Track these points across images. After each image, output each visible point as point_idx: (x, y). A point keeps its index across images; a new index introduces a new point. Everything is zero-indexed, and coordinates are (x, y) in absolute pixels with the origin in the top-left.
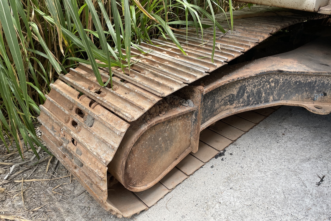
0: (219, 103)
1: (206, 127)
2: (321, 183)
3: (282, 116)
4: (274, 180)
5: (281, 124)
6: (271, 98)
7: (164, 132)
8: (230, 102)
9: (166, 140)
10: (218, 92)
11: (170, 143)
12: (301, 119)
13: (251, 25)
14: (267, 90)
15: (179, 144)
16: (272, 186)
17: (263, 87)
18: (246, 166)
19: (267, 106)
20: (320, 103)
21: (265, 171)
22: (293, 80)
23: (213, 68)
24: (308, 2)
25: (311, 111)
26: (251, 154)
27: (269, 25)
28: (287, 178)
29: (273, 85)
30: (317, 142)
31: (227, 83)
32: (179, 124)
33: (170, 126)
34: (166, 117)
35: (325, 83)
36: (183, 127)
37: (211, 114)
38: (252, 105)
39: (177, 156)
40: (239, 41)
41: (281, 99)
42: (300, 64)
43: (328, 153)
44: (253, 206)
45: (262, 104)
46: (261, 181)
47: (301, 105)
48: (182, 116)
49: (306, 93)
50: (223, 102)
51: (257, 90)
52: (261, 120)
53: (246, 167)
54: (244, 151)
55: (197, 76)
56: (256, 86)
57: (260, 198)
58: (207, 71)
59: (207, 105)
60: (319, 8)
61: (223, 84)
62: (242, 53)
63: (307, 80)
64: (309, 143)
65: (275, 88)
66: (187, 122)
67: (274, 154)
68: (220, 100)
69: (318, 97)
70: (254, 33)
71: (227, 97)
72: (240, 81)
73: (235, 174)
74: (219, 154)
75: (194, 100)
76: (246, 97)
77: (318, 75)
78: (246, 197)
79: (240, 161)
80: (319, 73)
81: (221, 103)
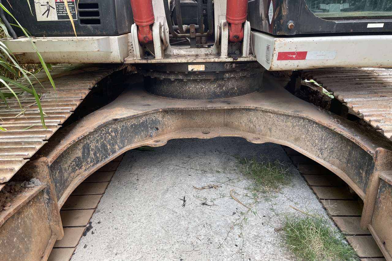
0: (67, 171)
1: (64, 203)
2: (185, 203)
3: (129, 165)
4: (150, 222)
5: (131, 172)
6: (117, 147)
7: (17, 229)
8: (78, 167)
9: (22, 238)
10: (62, 160)
11: (28, 240)
12: (145, 160)
13: (64, 85)
14: (110, 141)
15: (39, 237)
16: (151, 229)
17: (105, 140)
18: (119, 225)
19: (116, 156)
20: (157, 137)
21: (139, 219)
22: (129, 125)
23: (48, 134)
24: (114, 55)
25: (154, 146)
26: (118, 212)
27: (83, 82)
28: (159, 214)
29: (113, 134)
30: (166, 174)
31: (69, 146)
32: (32, 211)
33: (22, 219)
34: (15, 208)
35: (153, 120)
36: (37, 214)
37: (63, 187)
38: (101, 160)
39: (42, 253)
40: (61, 101)
41: (125, 145)
42: (128, 110)
43: (178, 178)
44: (145, 256)
45: (111, 156)
46: (140, 230)
47: (143, 144)
48: (32, 200)
49: (143, 132)
50: (70, 169)
51: (101, 144)
52: (111, 176)
53: (120, 227)
54: (110, 213)
55: (35, 147)
56: (98, 140)
57: (147, 245)
58: (44, 139)
59: (56, 177)
60: (124, 59)
61: (65, 149)
62: (71, 113)
63: (140, 121)
64: (161, 177)
65: (117, 137)
66: (40, 206)
67: (139, 201)
68: (67, 168)
69: (153, 132)
70: (73, 91)
71: (73, 162)
72: (80, 141)
73: (113, 239)
74: (86, 230)
75: (39, 177)
76: (93, 155)
77: (146, 114)
78: (134, 253)
79: (111, 224)
80: (146, 113)
81: (69, 170)
